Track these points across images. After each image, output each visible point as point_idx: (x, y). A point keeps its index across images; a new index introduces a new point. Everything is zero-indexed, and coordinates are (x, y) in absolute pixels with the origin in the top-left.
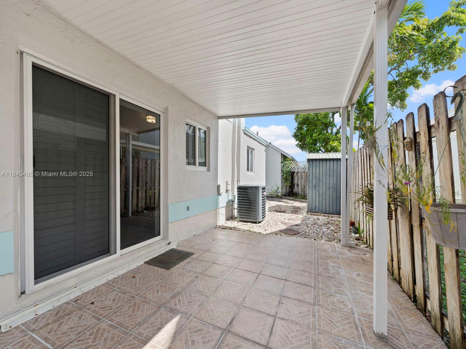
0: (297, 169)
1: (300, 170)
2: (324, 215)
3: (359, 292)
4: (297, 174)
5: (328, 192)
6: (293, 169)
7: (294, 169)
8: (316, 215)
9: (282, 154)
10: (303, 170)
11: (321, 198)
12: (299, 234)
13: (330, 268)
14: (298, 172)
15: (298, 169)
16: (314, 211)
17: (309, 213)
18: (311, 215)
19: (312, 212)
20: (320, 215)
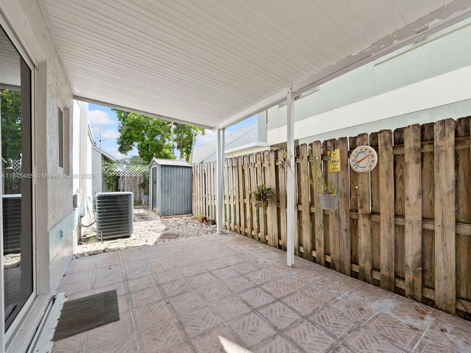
0: (122, 173)
1: (127, 175)
2: (176, 216)
3: (262, 254)
4: (122, 178)
5: (178, 195)
6: (117, 173)
7: (119, 173)
8: (170, 218)
9: (102, 154)
10: (129, 175)
11: (172, 201)
12: (179, 235)
13: (234, 249)
14: (123, 177)
15: (124, 173)
16: (166, 214)
17: (162, 217)
18: (165, 218)
19: (165, 216)
20: (173, 217)
